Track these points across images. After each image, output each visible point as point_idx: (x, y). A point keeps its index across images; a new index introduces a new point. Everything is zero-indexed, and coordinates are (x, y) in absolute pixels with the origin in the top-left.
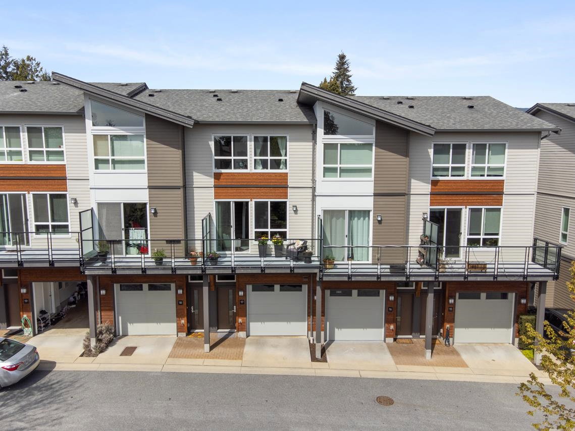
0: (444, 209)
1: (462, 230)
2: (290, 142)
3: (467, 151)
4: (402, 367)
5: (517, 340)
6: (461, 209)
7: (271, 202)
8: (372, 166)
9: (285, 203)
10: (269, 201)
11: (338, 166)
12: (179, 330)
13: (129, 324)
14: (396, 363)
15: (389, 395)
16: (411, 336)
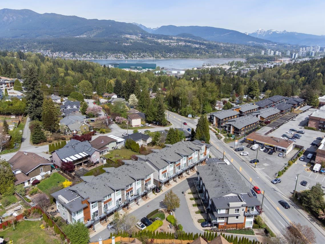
1: (148, 184)
2: (133, 183)
3: (148, 176)
5: (153, 193)
6: (147, 182)
7: (131, 191)
8: (141, 183)
9: (133, 190)
11: (138, 184)
14: (145, 202)
15: (148, 205)
16: (144, 197)
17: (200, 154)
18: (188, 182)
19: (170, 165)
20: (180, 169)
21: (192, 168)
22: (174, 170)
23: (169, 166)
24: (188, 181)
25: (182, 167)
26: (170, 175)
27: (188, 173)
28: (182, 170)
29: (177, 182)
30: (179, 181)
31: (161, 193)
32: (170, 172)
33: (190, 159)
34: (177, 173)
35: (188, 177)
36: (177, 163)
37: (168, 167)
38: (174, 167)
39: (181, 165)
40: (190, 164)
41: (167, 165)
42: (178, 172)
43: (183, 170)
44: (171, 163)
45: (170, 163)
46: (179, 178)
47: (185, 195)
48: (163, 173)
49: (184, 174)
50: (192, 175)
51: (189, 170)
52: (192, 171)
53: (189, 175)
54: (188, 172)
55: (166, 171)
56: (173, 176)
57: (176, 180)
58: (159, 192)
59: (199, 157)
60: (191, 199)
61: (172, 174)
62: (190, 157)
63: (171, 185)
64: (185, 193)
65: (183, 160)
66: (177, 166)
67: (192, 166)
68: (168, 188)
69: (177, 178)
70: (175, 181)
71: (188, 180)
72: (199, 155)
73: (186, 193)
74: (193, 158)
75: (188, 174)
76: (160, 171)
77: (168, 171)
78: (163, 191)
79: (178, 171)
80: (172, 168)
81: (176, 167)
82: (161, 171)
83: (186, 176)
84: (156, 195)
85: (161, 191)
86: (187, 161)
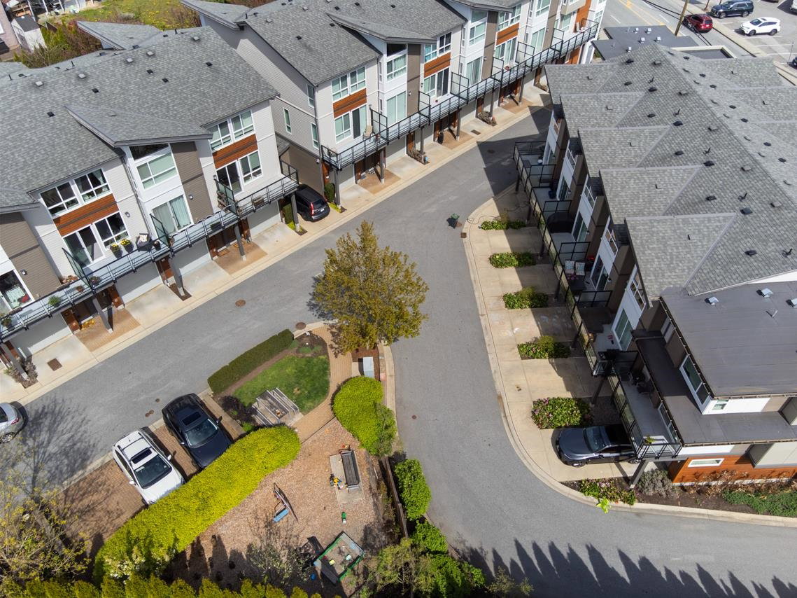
0: (225, 168)
1: (239, 175)
2: (105, 171)
3: (229, 125)
4: (235, 275)
5: (284, 219)
6: (235, 163)
7: (108, 219)
8: (176, 166)
9: (118, 213)
10: (105, 218)
11: (152, 177)
12: (73, 329)
13: (29, 349)
14: (230, 273)
15: (240, 299)
16: (225, 247)
17: (558, 17)
18: (486, 160)
19: (386, 59)
20: (445, 92)
21: (510, 89)
22: (413, 95)
23: (380, 71)
24: (483, 155)
25: (456, 79)
26: (383, 121)
27: (490, 114)
28: (459, 96)
29: (425, 162)
30: (438, 153)
31: (334, 220)
32: (385, 103)
33: (503, 36)
34: (426, 112)
35: (489, 133)
36: (432, 54)
37: (371, 72)
38: (413, 79)
39: (453, 67)
40: (504, 66)
41: (368, 63)
42: (433, 104)
43: (464, 95)
44: (393, 48)
45: (384, 49)
46: (440, 140)
47: (464, 235)
48: (339, 109)
49: (468, 121)
50: (509, 125)
51: (496, 103)
52: (506, 107)
53: (493, 123)
54: (487, 109)
55: (361, 97)
56: (404, 128)
57: (421, 152)
58: (322, 216)
59: (550, 31)
60: (497, 261)
61: (397, 119)
62: (504, 24)
63: (391, 175)
64: (467, 224)
65: (463, 36)
66: (429, 70)
67: (513, 76)
68: (374, 192)
69: (429, 141)
70: (418, 156)
71: (487, 149)
72: (552, 17)
73: (471, 227)
74: (520, 37)
75: (488, 119)
76: (320, 95)
77: (372, 100)
78: (343, 210)
79: (436, 102)
80: (400, 83)
81: (422, 79)
82: (327, 97)
83: (477, 128)
84: (302, 232)
85: (334, 212)
86: (489, 46)
